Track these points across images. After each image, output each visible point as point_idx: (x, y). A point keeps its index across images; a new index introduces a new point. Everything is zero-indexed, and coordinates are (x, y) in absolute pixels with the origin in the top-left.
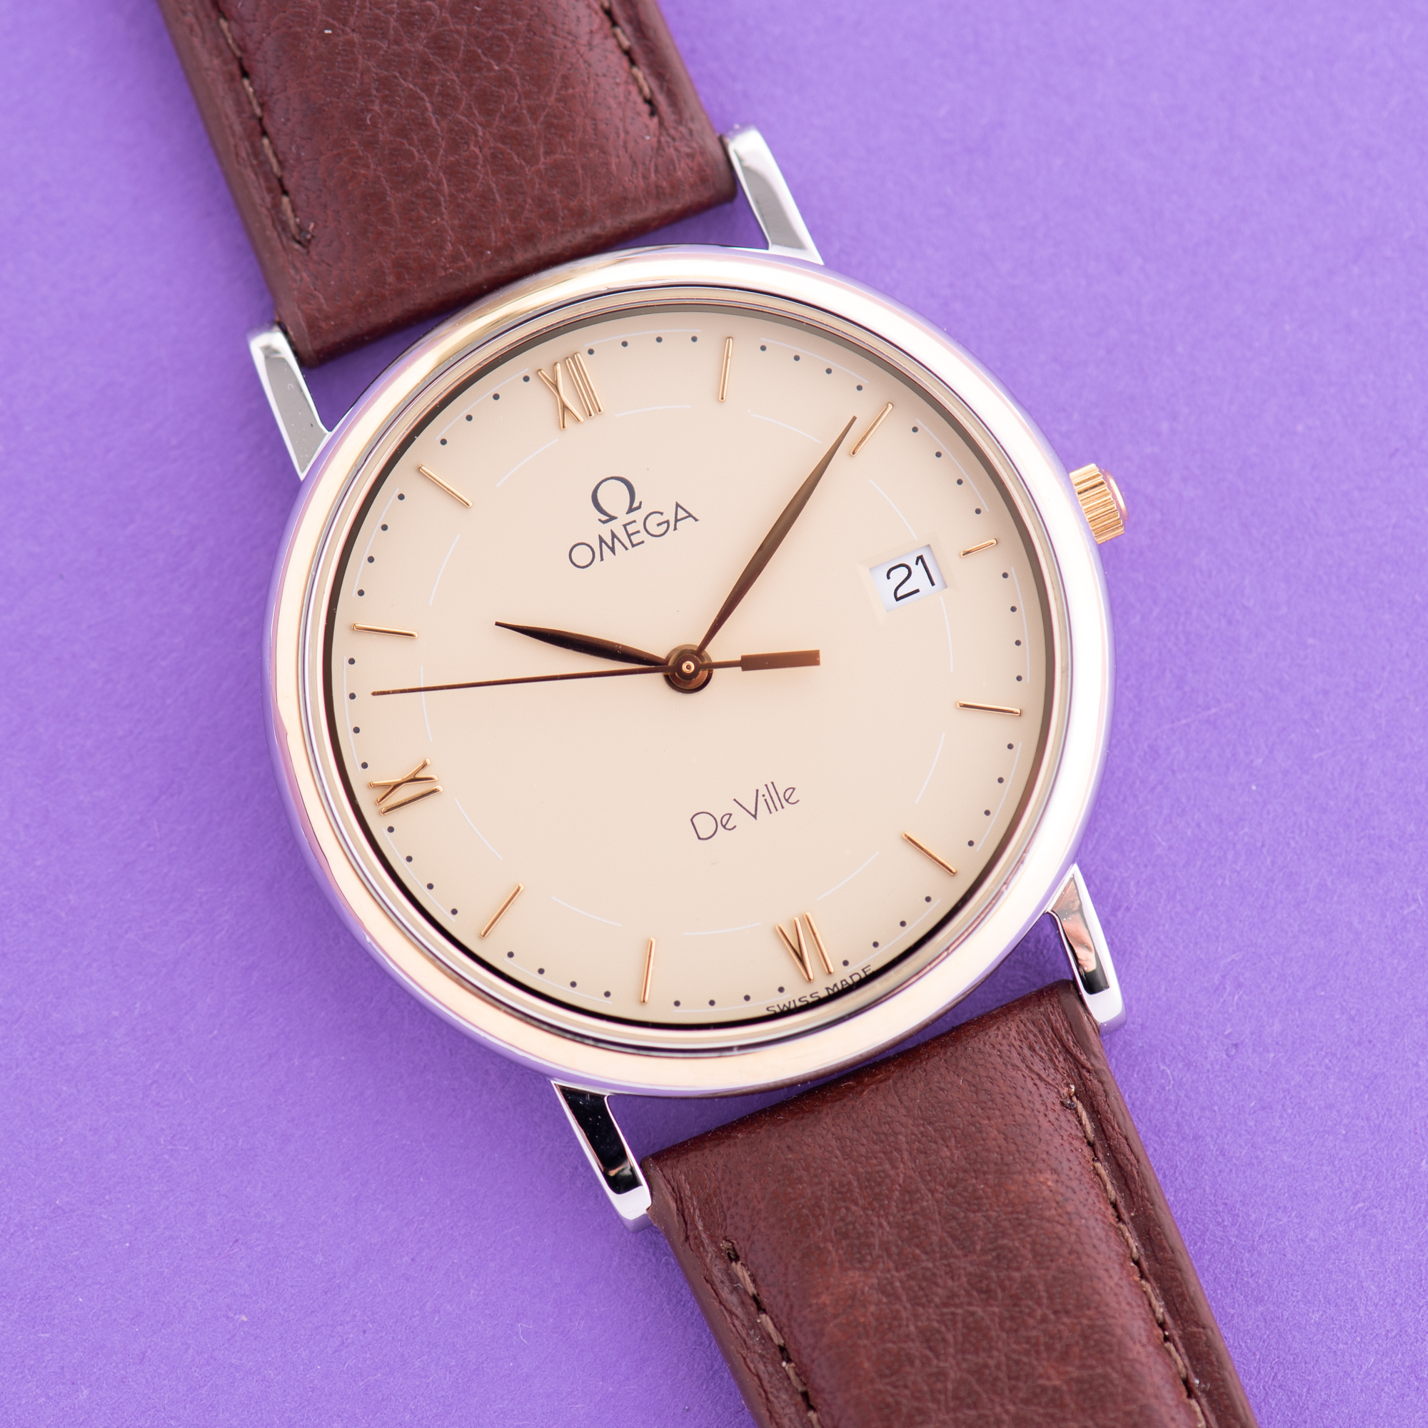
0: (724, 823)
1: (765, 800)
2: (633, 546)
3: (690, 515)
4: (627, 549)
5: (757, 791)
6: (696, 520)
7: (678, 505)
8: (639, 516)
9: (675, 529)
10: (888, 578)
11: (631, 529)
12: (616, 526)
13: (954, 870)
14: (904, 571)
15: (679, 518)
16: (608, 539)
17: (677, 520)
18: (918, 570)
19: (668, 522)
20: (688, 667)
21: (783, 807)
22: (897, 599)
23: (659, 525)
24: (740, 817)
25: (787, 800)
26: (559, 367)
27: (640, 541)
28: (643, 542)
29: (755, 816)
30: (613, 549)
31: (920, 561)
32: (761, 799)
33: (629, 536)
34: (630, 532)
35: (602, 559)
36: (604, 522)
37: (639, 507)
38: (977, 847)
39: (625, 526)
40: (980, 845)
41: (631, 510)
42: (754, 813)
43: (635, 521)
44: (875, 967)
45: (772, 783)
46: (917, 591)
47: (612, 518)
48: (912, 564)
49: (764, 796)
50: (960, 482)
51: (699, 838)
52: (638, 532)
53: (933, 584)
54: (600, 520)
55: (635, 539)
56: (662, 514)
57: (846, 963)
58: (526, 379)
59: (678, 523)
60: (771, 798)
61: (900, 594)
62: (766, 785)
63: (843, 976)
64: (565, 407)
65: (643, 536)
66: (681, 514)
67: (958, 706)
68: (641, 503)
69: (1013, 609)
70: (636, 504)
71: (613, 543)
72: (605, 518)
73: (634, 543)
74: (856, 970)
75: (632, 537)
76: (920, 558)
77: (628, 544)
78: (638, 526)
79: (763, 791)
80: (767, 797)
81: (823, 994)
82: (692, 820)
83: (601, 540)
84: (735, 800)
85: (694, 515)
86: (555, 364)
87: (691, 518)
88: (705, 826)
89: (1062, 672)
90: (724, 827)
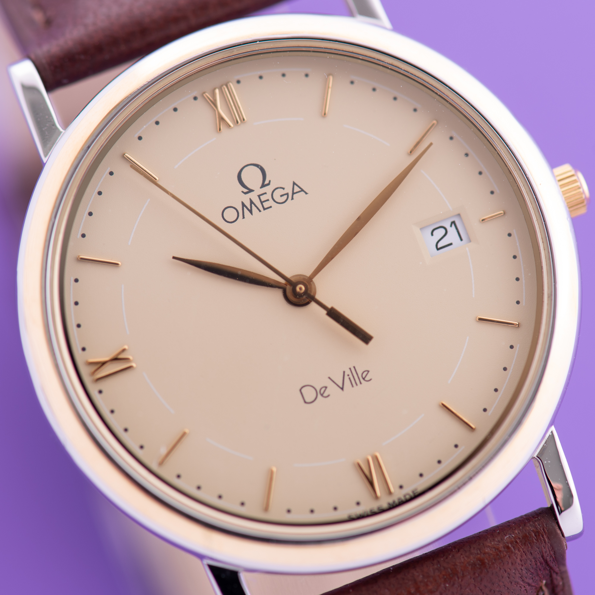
0: (322, 393)
1: (350, 378)
2: (264, 209)
3: (302, 190)
4: (260, 211)
5: (344, 372)
6: (306, 193)
7: (294, 184)
8: (268, 190)
9: (292, 199)
10: (432, 235)
11: (263, 198)
12: (253, 196)
13: (473, 426)
14: (443, 231)
15: (295, 191)
16: (248, 204)
17: (293, 193)
18: (452, 231)
19: (287, 194)
20: (301, 289)
21: (361, 383)
22: (438, 249)
23: (281, 196)
24: (332, 389)
25: (364, 379)
26: (217, 91)
27: (269, 206)
28: (271, 207)
29: (342, 389)
30: (251, 211)
31: (453, 225)
32: (346, 378)
33: (262, 203)
34: (262, 200)
35: (244, 218)
36: (245, 193)
37: (269, 184)
38: (489, 412)
39: (259, 196)
40: (491, 412)
41: (263, 186)
42: (341, 386)
43: (265, 193)
44: (420, 489)
45: (354, 367)
46: (451, 244)
47: (251, 191)
48: (447, 225)
49: (348, 375)
50: (480, 173)
51: (305, 402)
52: (268, 200)
53: (461, 240)
54: (243, 192)
55: (266, 205)
56: (283, 189)
57: (401, 487)
58: (195, 98)
59: (295, 195)
60: (353, 377)
61: (440, 245)
62: (350, 369)
63: (398, 495)
64: (222, 119)
65: (271, 203)
66: (297, 189)
67: (477, 320)
68: (270, 181)
69: (515, 257)
70: (267, 182)
71: (251, 207)
72: (246, 190)
73: (265, 207)
74: (408, 491)
75: (264, 204)
76: (453, 223)
77: (261, 209)
78: (268, 196)
79: (348, 372)
80: (351, 376)
81: (385, 506)
82: (300, 390)
83: (243, 205)
84: (329, 378)
85: (305, 190)
86: (215, 89)
87: (302, 192)
88: (309, 394)
89: (548, 297)
90: (322, 395)
